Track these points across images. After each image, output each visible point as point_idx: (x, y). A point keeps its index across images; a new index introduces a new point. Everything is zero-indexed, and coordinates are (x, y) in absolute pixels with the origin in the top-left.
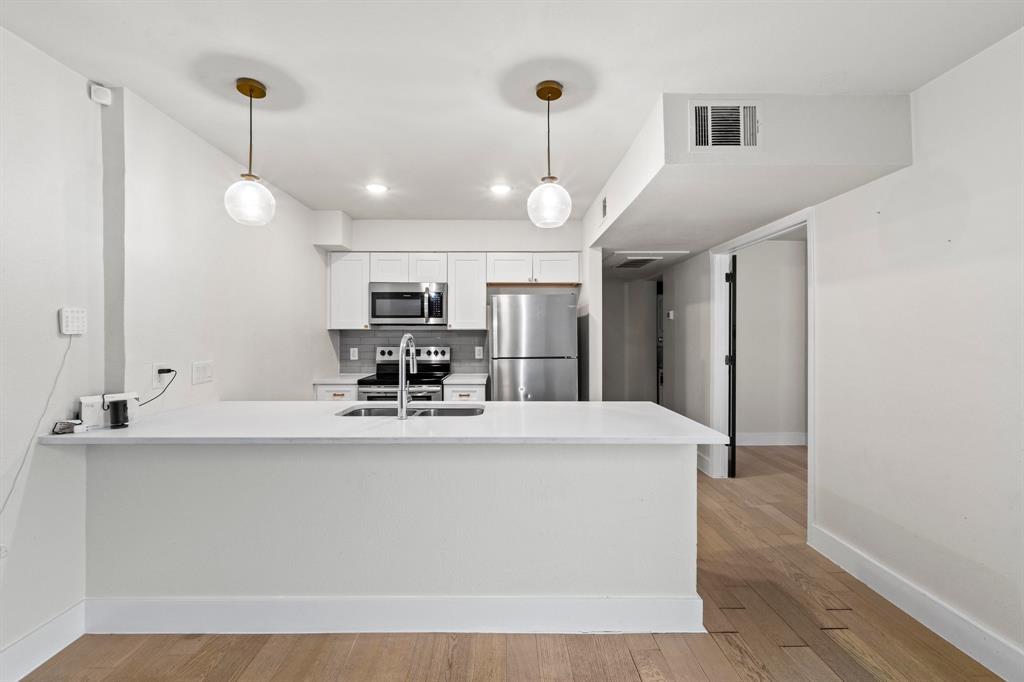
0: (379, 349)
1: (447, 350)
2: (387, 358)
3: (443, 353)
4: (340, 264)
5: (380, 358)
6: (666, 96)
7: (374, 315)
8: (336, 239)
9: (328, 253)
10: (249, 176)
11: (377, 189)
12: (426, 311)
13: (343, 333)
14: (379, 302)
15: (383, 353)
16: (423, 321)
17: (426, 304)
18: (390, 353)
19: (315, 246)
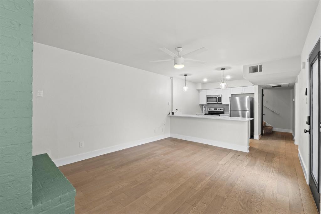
0: (209, 108)
1: (223, 109)
2: (210, 110)
3: (222, 109)
4: (201, 92)
5: (209, 110)
6: (243, 66)
7: (207, 102)
8: (200, 88)
9: (199, 91)
10: (186, 86)
11: (205, 80)
12: (217, 101)
13: (202, 105)
14: (208, 99)
15: (210, 109)
16: (217, 103)
17: (217, 99)
18: (211, 109)
19: (197, 90)
